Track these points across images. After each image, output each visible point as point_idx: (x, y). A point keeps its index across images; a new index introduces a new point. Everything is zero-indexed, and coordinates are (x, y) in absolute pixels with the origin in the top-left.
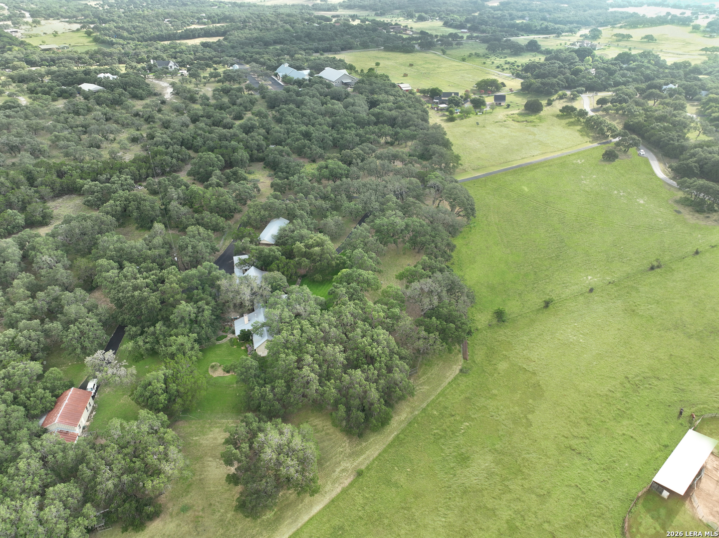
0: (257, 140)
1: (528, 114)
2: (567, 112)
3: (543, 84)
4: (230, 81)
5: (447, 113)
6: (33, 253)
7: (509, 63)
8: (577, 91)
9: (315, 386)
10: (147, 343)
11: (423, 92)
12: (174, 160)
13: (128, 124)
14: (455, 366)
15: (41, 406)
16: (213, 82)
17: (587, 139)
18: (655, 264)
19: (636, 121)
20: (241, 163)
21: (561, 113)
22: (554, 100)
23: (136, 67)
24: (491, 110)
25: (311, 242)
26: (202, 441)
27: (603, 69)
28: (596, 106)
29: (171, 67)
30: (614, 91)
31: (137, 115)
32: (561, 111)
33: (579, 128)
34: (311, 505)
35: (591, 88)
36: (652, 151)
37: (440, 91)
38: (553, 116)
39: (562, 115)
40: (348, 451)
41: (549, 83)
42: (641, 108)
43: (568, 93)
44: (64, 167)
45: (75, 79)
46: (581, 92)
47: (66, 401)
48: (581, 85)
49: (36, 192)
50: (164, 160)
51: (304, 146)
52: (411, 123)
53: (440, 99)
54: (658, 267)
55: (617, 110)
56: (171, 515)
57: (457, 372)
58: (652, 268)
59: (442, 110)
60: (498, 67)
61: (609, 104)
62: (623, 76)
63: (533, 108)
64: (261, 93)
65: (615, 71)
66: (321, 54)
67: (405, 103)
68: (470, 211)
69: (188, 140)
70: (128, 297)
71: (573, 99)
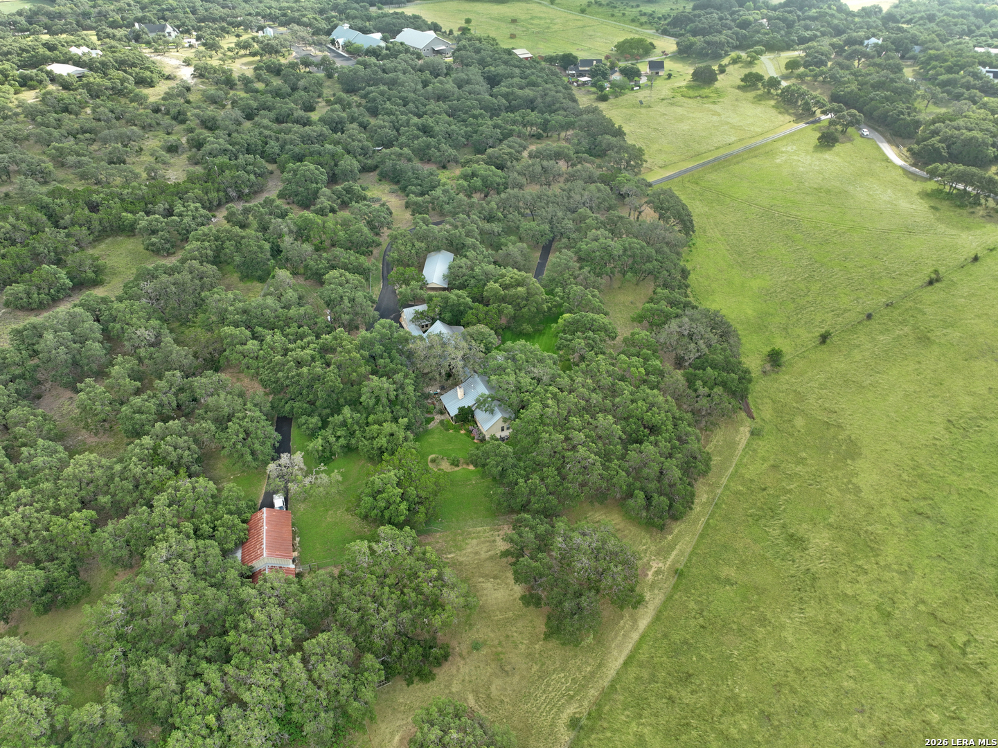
0: (359, 141)
1: (699, 87)
2: (751, 81)
3: (708, 43)
4: (270, 53)
5: (594, 89)
6: (118, 326)
7: (645, 14)
8: (755, 52)
9: (598, 469)
10: (339, 437)
11: (551, 60)
12: (252, 177)
13: (150, 125)
14: (742, 429)
15: (234, 537)
16: (245, 56)
17: (788, 118)
18: (933, 276)
19: (848, 90)
20: (348, 175)
21: (743, 83)
22: (726, 66)
23: (114, 36)
24: (649, 83)
25: (507, 280)
26: (461, 559)
27: (778, 18)
28: (785, 72)
29: (169, 33)
30: (804, 50)
31: (156, 110)
32: (742, 80)
33: (773, 102)
34: (635, 621)
35: (772, 47)
36: (877, 130)
37: (576, 58)
38: (733, 87)
39: (744, 86)
40: (653, 548)
41: (716, 42)
42: (848, 72)
43: (743, 55)
44: (95, 196)
45: (33, 56)
46: (760, 53)
47: (265, 527)
48: (757, 43)
49: (68, 236)
50: (238, 177)
51: (428, 146)
52: (558, 105)
53: (576, 68)
54: (938, 280)
55: (815, 76)
56: (461, 656)
57: (748, 435)
58: (931, 283)
59: (584, 84)
60: (633, 21)
61: (802, 69)
62: (807, 28)
63: (704, 78)
64: (326, 70)
65: (794, 22)
66: (379, 8)
67: (538, 76)
68: (687, 225)
69: (256, 146)
70: (293, 377)
71: (750, 63)
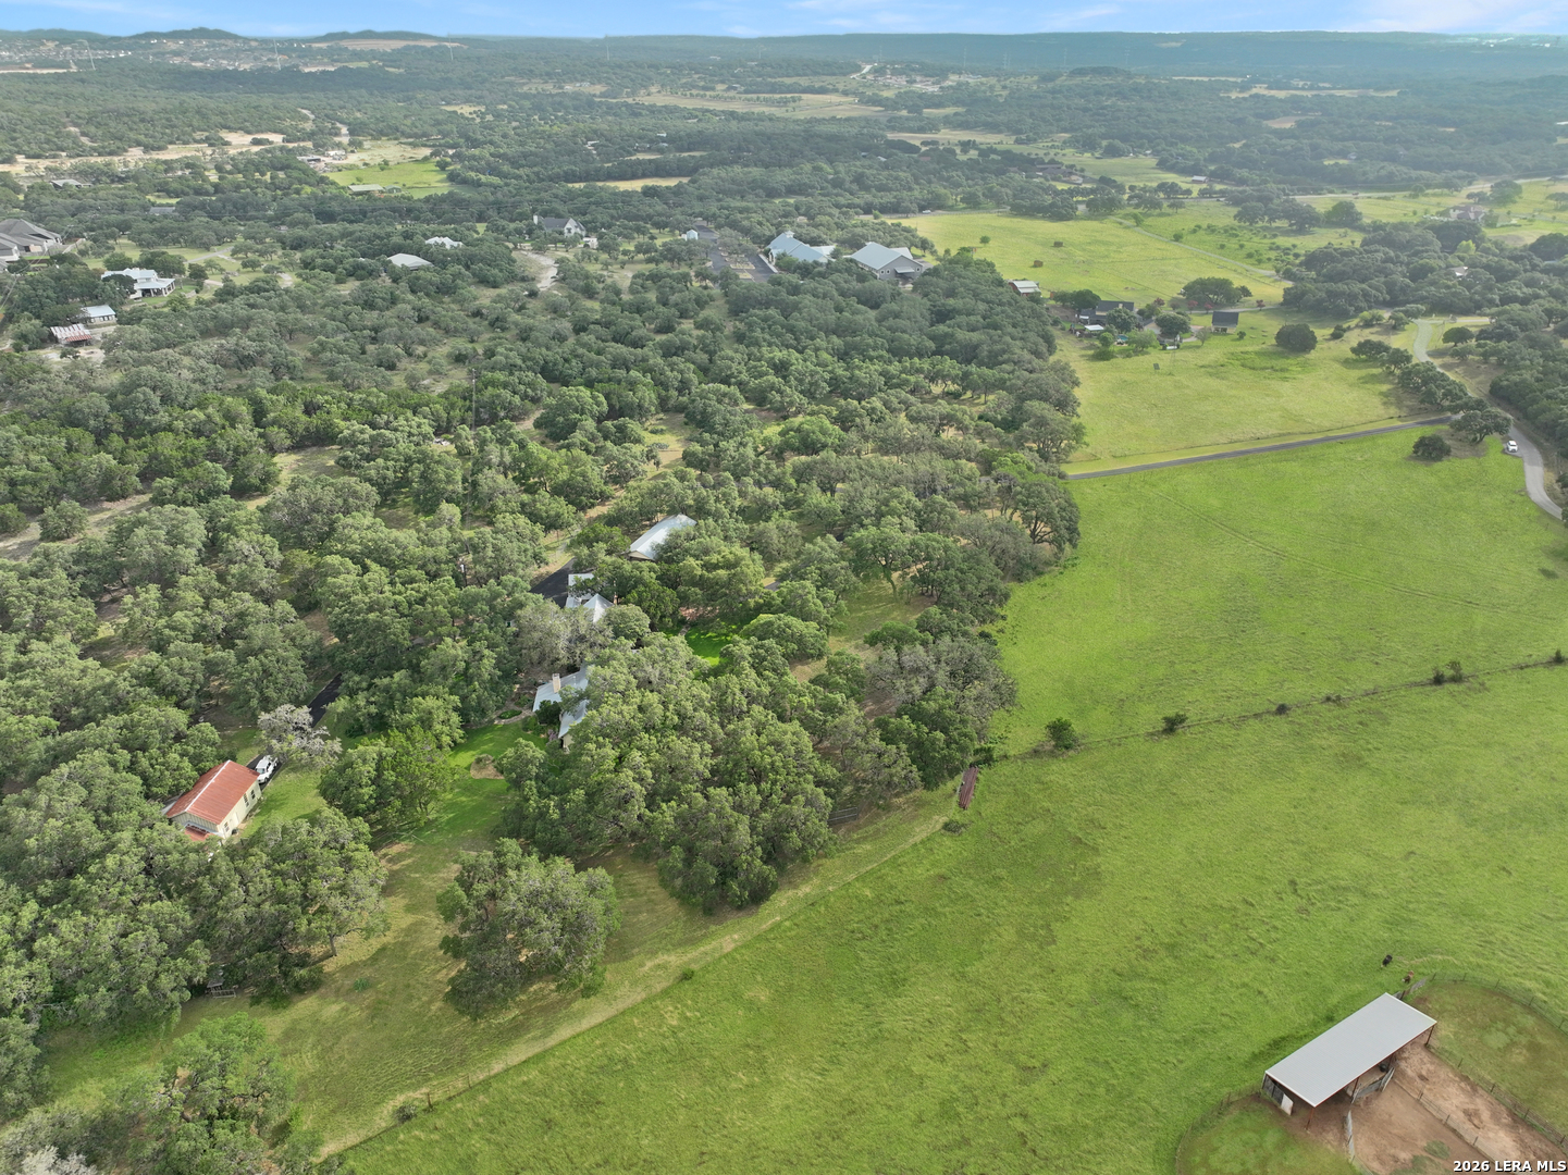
0: (681, 372)
1: (1281, 355)
2: (1369, 352)
3: (1331, 294)
4: (671, 260)
5: (1097, 343)
6: (225, 535)
7: (1278, 248)
8: (1406, 312)
9: (638, 807)
10: (372, 703)
11: (1060, 297)
12: (517, 399)
13: (456, 330)
14: (936, 817)
15: (170, 782)
16: (640, 262)
17: (1393, 411)
18: (1449, 673)
19: (1516, 378)
20: (639, 412)
21: (1354, 356)
22: (1349, 328)
23: (504, 229)
24: (1200, 343)
25: (714, 558)
26: (424, 882)
27: (1487, 267)
28: (1441, 345)
29: (569, 230)
30: (1492, 316)
31: (477, 314)
32: (1353, 350)
33: (1385, 388)
35: (1442, 307)
36: (1539, 445)
37: (1096, 298)
38: (1336, 360)
39: (1356, 361)
40: (679, 935)
41: (1344, 293)
42: (1539, 353)
43: (1386, 314)
44: (319, 397)
45: (385, 245)
46: (1415, 314)
47: (213, 781)
48: (1422, 300)
49: (261, 435)
50: (498, 396)
51: (772, 387)
52: (1005, 356)
53: (1092, 314)
54: (1457, 679)
55: (1486, 355)
56: (338, 991)
57: (939, 827)
58: (1438, 680)
59: (1091, 335)
60: (1250, 256)
61: (1473, 342)
62: (1530, 283)
63: (1295, 343)
64: (723, 287)
65: (1515, 274)
66: (876, 217)
67: (1008, 317)
68: (1067, 531)
69: (555, 364)
70: (358, 622)
71: (1396, 327)
